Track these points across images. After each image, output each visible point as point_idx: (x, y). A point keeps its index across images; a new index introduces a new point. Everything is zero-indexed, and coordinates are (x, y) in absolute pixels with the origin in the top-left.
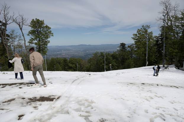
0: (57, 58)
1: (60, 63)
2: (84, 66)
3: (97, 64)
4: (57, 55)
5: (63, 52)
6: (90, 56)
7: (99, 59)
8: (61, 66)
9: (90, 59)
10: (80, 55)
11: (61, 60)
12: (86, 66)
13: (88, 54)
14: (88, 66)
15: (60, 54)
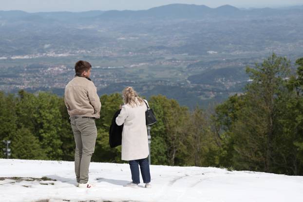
0: (21, 93)
1: (41, 126)
2: (189, 148)
3: (274, 132)
4: (15, 73)
5: (51, 54)
6: (229, 84)
7: (289, 105)
8: (43, 147)
9: (233, 101)
10: (158, 75)
11: (46, 104)
12: (206, 148)
13: (216, 67)
14: (215, 147)
15: (34, 69)
